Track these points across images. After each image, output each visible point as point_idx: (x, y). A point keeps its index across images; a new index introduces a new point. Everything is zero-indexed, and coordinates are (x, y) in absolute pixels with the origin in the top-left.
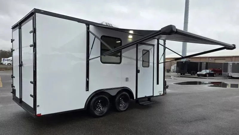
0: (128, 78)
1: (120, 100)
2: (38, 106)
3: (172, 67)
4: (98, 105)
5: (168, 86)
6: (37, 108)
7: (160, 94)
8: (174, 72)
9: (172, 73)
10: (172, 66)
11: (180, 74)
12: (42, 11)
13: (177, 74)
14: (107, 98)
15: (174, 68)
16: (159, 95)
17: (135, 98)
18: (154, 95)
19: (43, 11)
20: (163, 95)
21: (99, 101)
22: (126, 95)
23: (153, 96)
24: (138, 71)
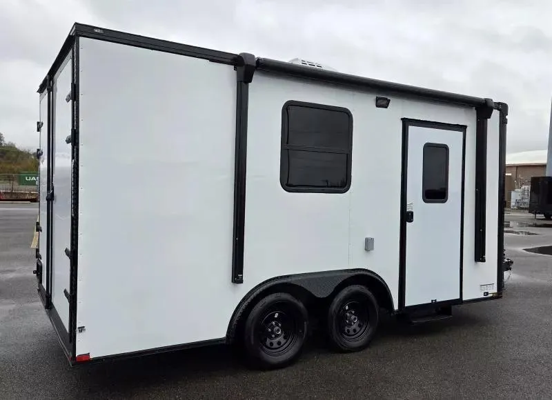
0: (372, 240)
1: (345, 310)
2: (82, 329)
3: (513, 193)
4: (272, 327)
5: (512, 262)
6: (79, 336)
7: (487, 293)
8: (520, 209)
9: (512, 214)
10: (514, 189)
11: (541, 216)
12: (99, 31)
13: (532, 215)
14: (301, 305)
15: (519, 198)
16: (483, 296)
17: (396, 307)
18: (464, 299)
19: (102, 32)
20: (498, 295)
21: (276, 316)
22: (364, 295)
23: (460, 301)
24: (406, 217)
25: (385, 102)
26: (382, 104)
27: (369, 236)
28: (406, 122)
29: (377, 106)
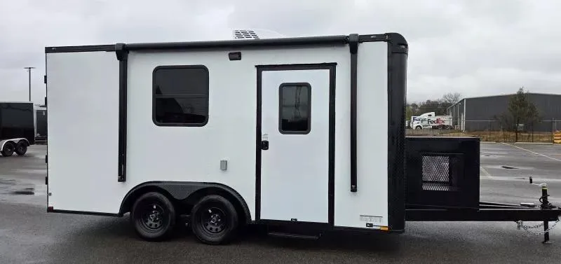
0: (226, 162)
1: (208, 213)
17: (253, 218)
19: (55, 49)
21: (155, 208)
24: (262, 145)
25: (237, 56)
26: (236, 57)
27: (225, 159)
28: (260, 68)
29: (231, 59)
